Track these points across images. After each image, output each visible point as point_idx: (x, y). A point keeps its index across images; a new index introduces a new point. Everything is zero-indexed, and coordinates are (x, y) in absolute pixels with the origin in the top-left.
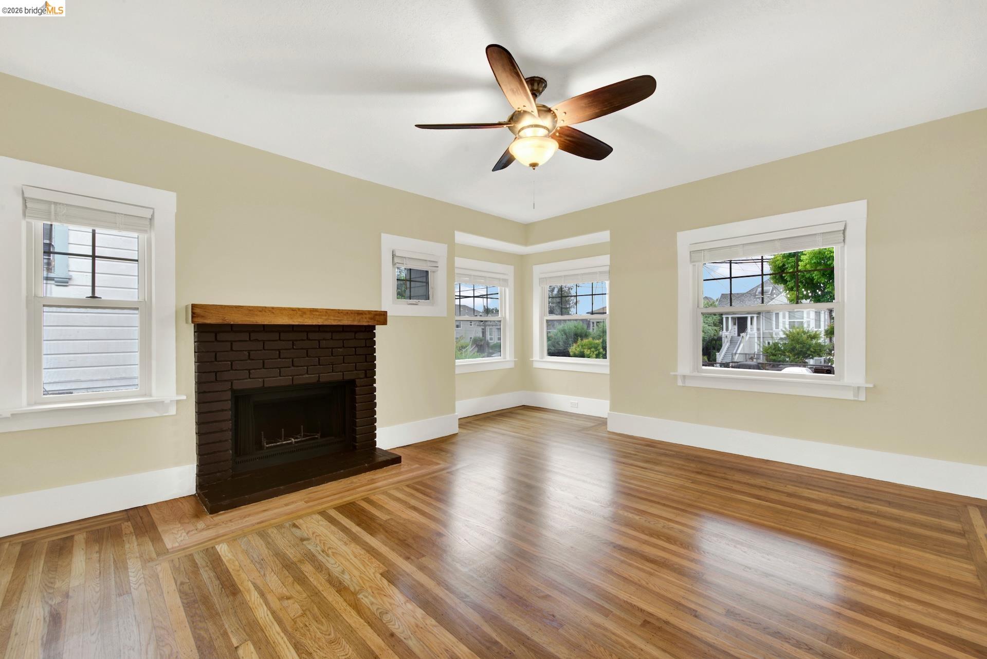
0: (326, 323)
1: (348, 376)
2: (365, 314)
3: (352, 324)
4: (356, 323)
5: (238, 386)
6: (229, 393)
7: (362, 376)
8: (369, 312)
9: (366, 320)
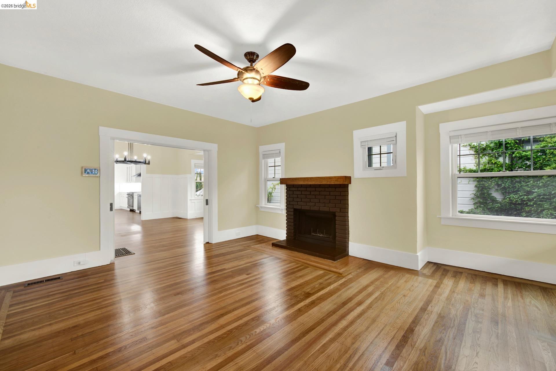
0: (316, 183)
1: (332, 210)
2: (333, 178)
3: (327, 184)
4: (328, 183)
5: (295, 207)
6: (293, 209)
7: (339, 211)
8: (335, 177)
9: (333, 182)
